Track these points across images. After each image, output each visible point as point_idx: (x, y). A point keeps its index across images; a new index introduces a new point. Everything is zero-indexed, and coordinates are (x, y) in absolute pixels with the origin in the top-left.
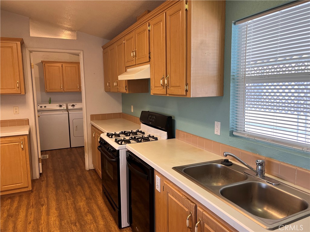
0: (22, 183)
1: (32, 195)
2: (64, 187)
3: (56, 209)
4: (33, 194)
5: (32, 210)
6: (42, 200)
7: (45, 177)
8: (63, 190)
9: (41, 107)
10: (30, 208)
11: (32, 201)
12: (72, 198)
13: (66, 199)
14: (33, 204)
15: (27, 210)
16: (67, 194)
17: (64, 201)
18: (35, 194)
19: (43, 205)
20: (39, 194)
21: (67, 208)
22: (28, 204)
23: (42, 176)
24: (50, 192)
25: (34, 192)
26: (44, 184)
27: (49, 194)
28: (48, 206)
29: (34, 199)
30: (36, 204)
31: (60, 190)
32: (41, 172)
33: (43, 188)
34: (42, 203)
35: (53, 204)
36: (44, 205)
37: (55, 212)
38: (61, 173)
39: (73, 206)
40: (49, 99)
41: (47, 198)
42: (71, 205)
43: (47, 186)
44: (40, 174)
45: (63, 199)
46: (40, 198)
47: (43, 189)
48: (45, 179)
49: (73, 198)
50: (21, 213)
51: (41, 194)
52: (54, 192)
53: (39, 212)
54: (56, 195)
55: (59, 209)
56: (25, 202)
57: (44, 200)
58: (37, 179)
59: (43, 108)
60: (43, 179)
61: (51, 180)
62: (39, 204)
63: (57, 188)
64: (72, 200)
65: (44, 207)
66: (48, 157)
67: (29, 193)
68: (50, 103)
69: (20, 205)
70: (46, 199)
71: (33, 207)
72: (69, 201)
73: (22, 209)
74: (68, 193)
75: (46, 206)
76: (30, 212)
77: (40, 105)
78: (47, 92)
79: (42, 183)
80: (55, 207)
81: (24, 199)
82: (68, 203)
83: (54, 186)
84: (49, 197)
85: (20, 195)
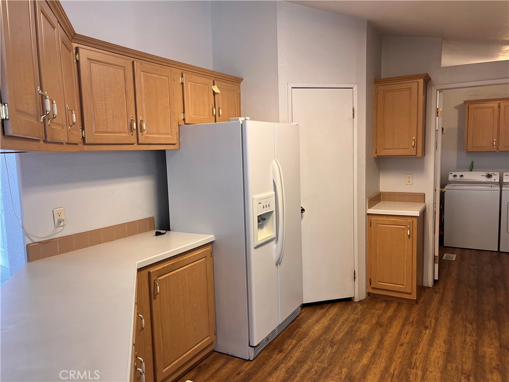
0: (403, 285)
1: (415, 307)
2: (468, 313)
3: (445, 341)
4: (417, 307)
5: (409, 329)
6: (428, 320)
7: (441, 288)
8: (465, 317)
9: (455, 176)
10: (408, 324)
11: (414, 316)
12: (474, 335)
13: (466, 332)
14: (413, 321)
15: (403, 326)
16: (468, 325)
17: (462, 335)
18: (420, 308)
19: (426, 328)
20: (426, 310)
21: (463, 348)
22: (407, 318)
23: (437, 284)
24: (443, 312)
25: (420, 305)
26: (437, 297)
27: (440, 315)
28: (434, 332)
29: (417, 314)
30: (417, 322)
31: (460, 316)
32: (436, 278)
33: (433, 303)
34: (427, 324)
35: (443, 333)
36: (428, 328)
37: (443, 345)
38: (469, 290)
39: (473, 348)
40: (471, 163)
41: (437, 319)
42: (471, 346)
43: (441, 302)
44: (435, 281)
45: (460, 331)
46: (425, 316)
47: (434, 305)
48: (441, 291)
49: (477, 336)
50: (394, 326)
51: (428, 311)
52: (448, 315)
53: (419, 334)
54: (452, 320)
55: (449, 343)
56: (403, 313)
57: (431, 322)
58: (429, 287)
59: (458, 177)
60: (437, 290)
61: (450, 295)
62: (421, 324)
63: (455, 311)
64: (475, 338)
65: (428, 331)
66: (454, 259)
67: (412, 303)
68: (471, 171)
69: (396, 316)
70: (434, 321)
71: (412, 325)
72: (468, 337)
73: (396, 321)
74: (472, 324)
75: (432, 331)
76: (406, 331)
77: (454, 173)
78: (468, 152)
79: (435, 295)
80: (444, 339)
81: (403, 308)
82: (465, 341)
83: (451, 306)
84: (439, 320)
85: (400, 302)
